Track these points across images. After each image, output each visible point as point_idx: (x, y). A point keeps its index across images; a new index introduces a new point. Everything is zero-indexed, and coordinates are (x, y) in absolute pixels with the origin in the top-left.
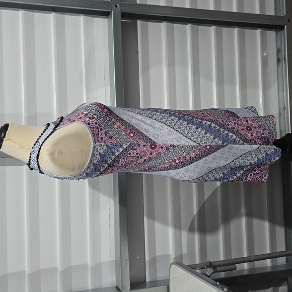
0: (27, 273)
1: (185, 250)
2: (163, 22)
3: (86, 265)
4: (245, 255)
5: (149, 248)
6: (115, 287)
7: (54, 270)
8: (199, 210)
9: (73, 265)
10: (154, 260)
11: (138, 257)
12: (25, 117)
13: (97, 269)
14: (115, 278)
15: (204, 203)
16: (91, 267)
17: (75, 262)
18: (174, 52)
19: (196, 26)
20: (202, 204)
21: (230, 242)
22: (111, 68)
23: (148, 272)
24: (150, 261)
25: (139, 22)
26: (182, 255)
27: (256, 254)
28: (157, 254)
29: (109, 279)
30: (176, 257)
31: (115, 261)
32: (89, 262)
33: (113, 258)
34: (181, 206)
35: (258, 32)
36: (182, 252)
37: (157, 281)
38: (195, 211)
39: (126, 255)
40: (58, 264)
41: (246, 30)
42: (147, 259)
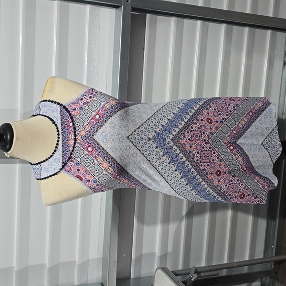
0: (15, 269)
1: (170, 249)
2: (173, 17)
3: (74, 262)
4: (225, 262)
5: (136, 247)
6: (100, 283)
7: (42, 266)
9: (61, 262)
10: (139, 258)
11: (125, 255)
14: (101, 274)
16: (78, 265)
17: (63, 259)
20: (191, 206)
21: (214, 242)
23: (134, 269)
24: (136, 259)
25: (148, 15)
26: (167, 253)
27: (236, 261)
28: (144, 252)
29: (95, 275)
30: (161, 256)
31: (103, 258)
32: (77, 259)
33: (101, 256)
34: (172, 207)
35: (269, 33)
36: (167, 249)
37: (141, 278)
38: (184, 213)
39: (115, 257)
40: (47, 261)
42: (133, 257)
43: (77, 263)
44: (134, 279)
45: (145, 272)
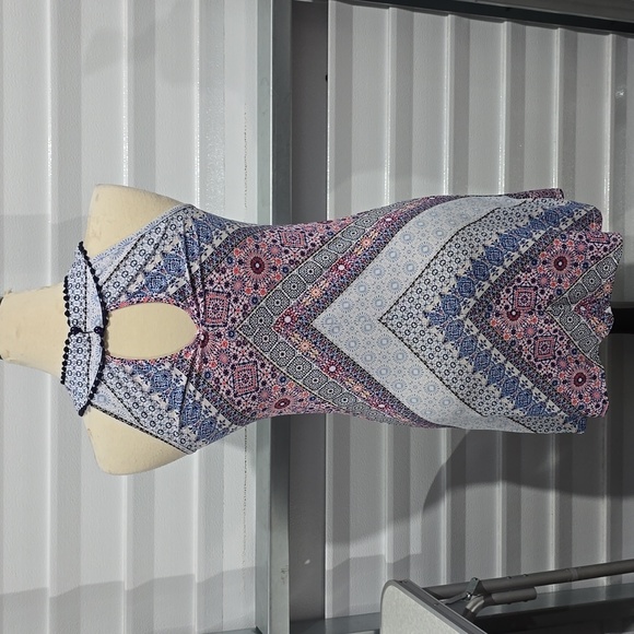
0: (49, 595)
1: (415, 548)
2: (388, 7)
3: (188, 578)
4: (552, 567)
6: (252, 630)
7: (110, 588)
8: (453, 455)
9: (156, 576)
10: (343, 569)
11: (308, 562)
12: (53, 226)
13: (212, 588)
15: (464, 439)
16: (199, 584)
17: (161, 570)
18: (412, 79)
19: (466, 20)
20: (458, 442)
22: (261, 113)
23: (331, 597)
24: (335, 570)
25: (332, 3)
26: (408, 557)
27: (576, 564)
28: (353, 554)
29: (240, 610)
30: (394, 564)
31: (256, 568)
32: (195, 571)
33: (251, 563)
35: (609, 40)
36: (408, 550)
37: (348, 617)
38: (444, 458)
40: (123, 575)
41: (580, 34)
42: (328, 566)
43: (196, 580)
44: (335, 619)
45: (358, 605)
